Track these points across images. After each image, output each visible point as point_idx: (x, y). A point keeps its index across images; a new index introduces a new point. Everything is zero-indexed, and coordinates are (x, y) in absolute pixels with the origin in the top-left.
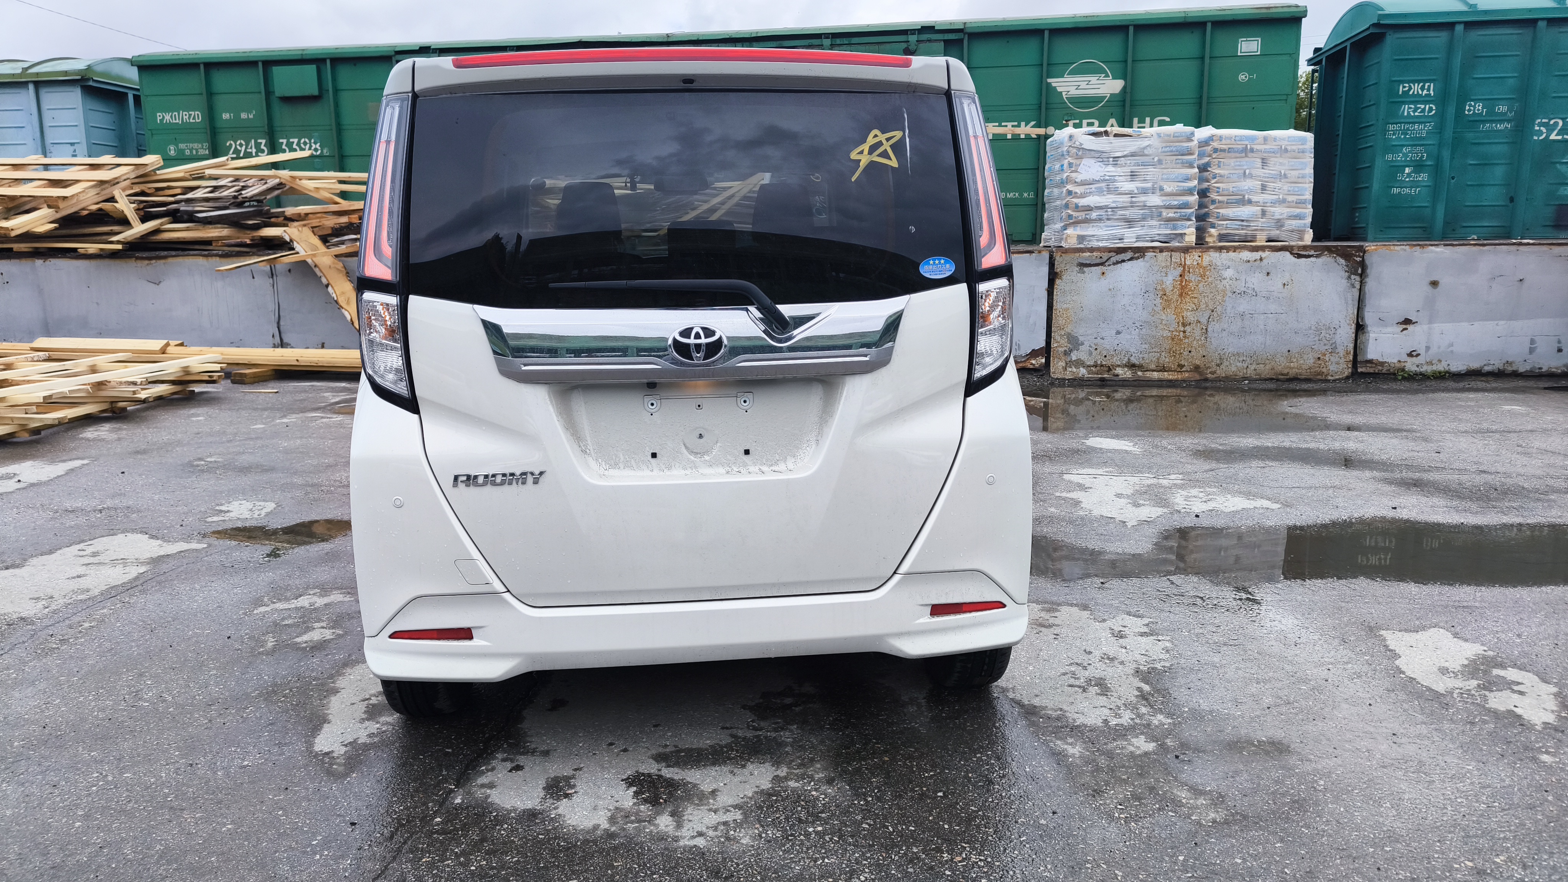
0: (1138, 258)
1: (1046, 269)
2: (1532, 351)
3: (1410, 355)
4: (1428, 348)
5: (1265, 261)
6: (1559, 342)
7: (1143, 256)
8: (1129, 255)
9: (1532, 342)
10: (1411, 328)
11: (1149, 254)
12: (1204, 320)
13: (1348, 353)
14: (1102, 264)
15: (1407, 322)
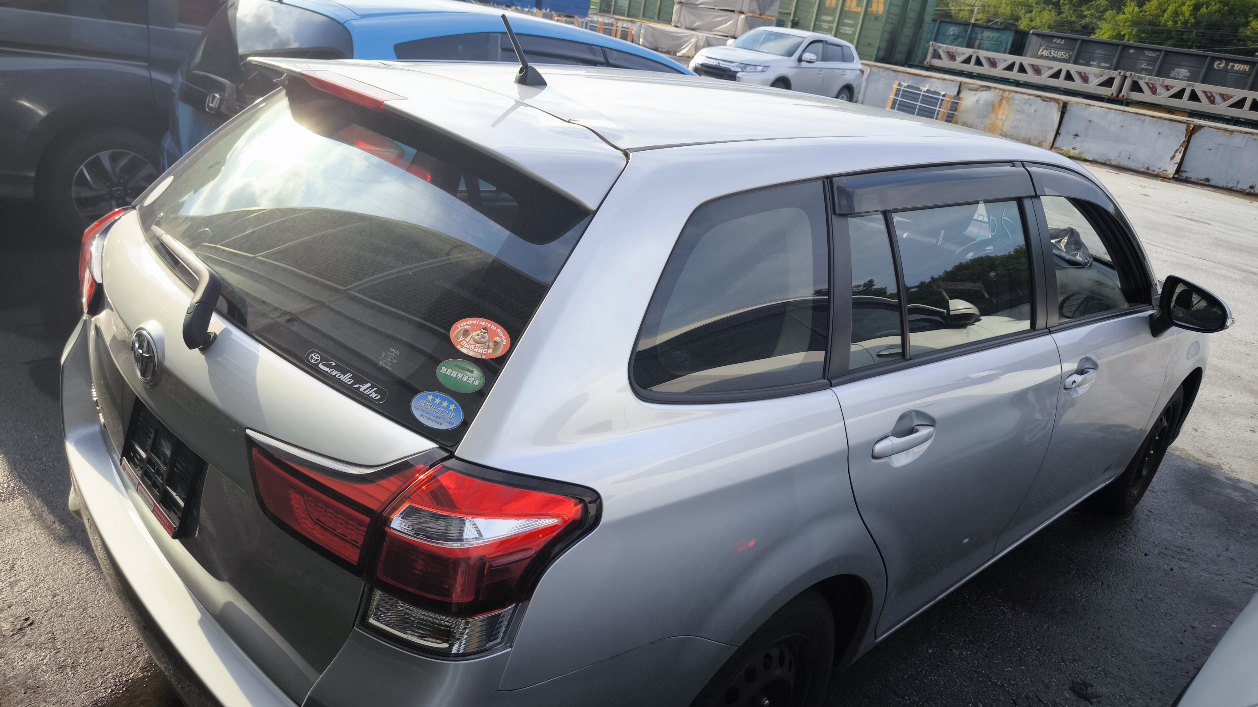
0: (988, 90)
1: (957, 89)
2: (1119, 156)
3: (1073, 149)
4: (1080, 147)
5: (1031, 100)
6: (1130, 155)
7: (990, 90)
8: (985, 88)
9: (1120, 153)
10: (1077, 138)
11: (992, 90)
12: (1004, 119)
13: (1050, 143)
14: (976, 90)
15: (1077, 135)
